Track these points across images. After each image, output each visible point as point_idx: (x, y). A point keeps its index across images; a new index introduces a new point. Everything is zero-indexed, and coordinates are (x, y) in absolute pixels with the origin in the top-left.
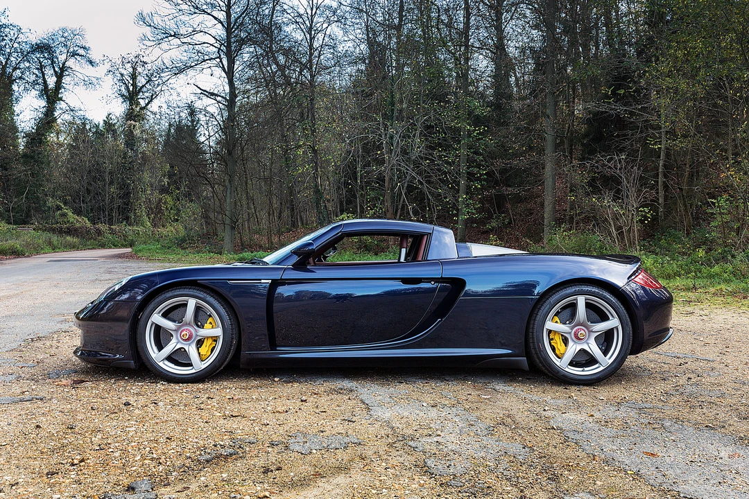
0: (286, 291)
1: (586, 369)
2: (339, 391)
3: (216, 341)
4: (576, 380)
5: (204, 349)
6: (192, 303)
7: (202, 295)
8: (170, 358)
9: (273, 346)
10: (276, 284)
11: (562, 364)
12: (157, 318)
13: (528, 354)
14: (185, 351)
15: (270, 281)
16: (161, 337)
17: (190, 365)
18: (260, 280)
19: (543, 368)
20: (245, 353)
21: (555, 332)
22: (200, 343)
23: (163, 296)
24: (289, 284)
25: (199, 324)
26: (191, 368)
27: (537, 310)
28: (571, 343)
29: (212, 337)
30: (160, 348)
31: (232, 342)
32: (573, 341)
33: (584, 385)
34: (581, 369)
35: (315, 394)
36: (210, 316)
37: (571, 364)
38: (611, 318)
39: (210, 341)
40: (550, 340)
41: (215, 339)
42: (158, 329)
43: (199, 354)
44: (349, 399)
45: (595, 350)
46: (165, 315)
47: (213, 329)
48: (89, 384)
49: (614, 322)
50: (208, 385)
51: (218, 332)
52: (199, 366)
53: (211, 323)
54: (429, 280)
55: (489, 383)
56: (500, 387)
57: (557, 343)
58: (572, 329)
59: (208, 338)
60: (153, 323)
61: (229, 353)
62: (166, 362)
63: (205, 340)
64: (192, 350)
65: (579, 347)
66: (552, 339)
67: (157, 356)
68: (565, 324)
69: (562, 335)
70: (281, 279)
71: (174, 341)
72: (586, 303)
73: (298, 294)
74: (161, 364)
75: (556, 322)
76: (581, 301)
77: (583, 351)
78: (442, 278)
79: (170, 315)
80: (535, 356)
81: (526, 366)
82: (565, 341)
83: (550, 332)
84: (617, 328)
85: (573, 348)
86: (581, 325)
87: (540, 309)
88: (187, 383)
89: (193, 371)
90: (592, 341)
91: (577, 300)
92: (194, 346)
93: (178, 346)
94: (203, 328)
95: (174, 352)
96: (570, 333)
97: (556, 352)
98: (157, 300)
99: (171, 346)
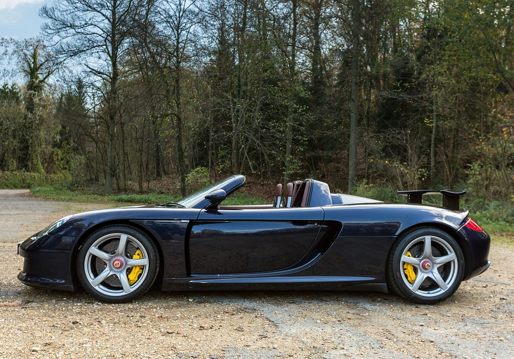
0: (196, 230)
1: (431, 292)
2: (245, 310)
3: (142, 269)
4: (424, 300)
5: (133, 276)
6: (124, 238)
7: (132, 232)
8: (104, 283)
9: (189, 274)
10: (192, 223)
11: (414, 288)
12: (94, 250)
13: (387, 280)
14: (116, 277)
15: (189, 221)
16: (97, 266)
17: (122, 288)
18: (181, 220)
19: (399, 291)
20: (166, 279)
21: (408, 264)
22: (129, 271)
23: (100, 232)
24: (202, 223)
25: (129, 255)
26: (121, 291)
27: (395, 246)
28: (419, 273)
29: (139, 266)
30: (96, 274)
31: (156, 270)
32: (421, 270)
33: (429, 304)
34: (427, 292)
35: (227, 313)
36: (138, 249)
37: (422, 288)
38: (449, 253)
39: (138, 269)
40: (404, 269)
41: (142, 268)
42: (94, 258)
43: (128, 279)
44: (256, 317)
45: (436, 276)
46: (100, 248)
47: (141, 260)
48: (34, 304)
49: (451, 256)
50: (136, 305)
51: (145, 261)
52: (128, 290)
53: (138, 254)
54: (313, 222)
55: (358, 303)
57: (409, 272)
58: (420, 261)
59: (136, 266)
60: (91, 254)
61: (153, 279)
62: (101, 286)
63: (134, 268)
64: (123, 277)
65: (426, 276)
66: (406, 269)
67: (94, 282)
68: (415, 257)
69: (413, 266)
70: (197, 220)
71: (107, 269)
72: (432, 241)
73: (204, 232)
74: (97, 288)
75: (409, 256)
76: (428, 240)
77: (428, 278)
78: (323, 221)
79: (105, 248)
80: (393, 282)
81: (386, 290)
82: (415, 270)
83: (404, 263)
84: (454, 261)
85: (421, 276)
86: (428, 258)
87: (397, 246)
88: (118, 303)
89: (124, 294)
90: (435, 271)
91: (424, 239)
92: (124, 273)
93: (111, 273)
94: (132, 258)
95: (108, 278)
96: (419, 265)
97: (409, 279)
98: (95, 235)
99: (105, 273)
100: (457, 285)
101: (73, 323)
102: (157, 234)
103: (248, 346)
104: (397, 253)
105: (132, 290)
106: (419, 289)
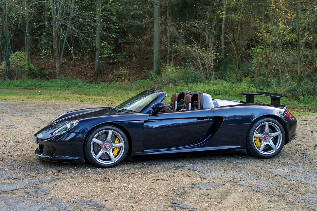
1: (269, 152)
4: (264, 156)
5: (116, 152)
6: (111, 132)
7: (115, 128)
8: (101, 158)
11: (260, 150)
12: (95, 140)
13: (246, 147)
14: (107, 154)
15: (144, 121)
16: (97, 148)
18: (140, 120)
19: (252, 153)
20: (133, 153)
21: (257, 137)
23: (98, 130)
25: (112, 141)
26: (110, 161)
27: (251, 129)
28: (263, 142)
29: (118, 147)
30: (96, 154)
31: (128, 149)
33: (268, 158)
34: (266, 152)
36: (117, 137)
37: (264, 150)
38: (277, 131)
39: (118, 149)
40: (255, 141)
41: (120, 148)
42: (95, 144)
43: (113, 154)
45: (271, 143)
46: (97, 138)
47: (119, 144)
49: (279, 132)
51: (122, 144)
52: (115, 160)
53: (117, 141)
54: (207, 118)
57: (257, 142)
58: (263, 135)
59: (116, 147)
60: (93, 142)
61: (127, 153)
63: (116, 149)
64: (111, 154)
67: (96, 157)
68: (260, 134)
70: (149, 120)
71: (102, 150)
72: (269, 125)
75: (257, 133)
76: (267, 124)
77: (267, 144)
78: (214, 117)
80: (250, 148)
81: (246, 152)
82: (260, 140)
83: (255, 137)
84: (280, 135)
85: (264, 144)
86: (267, 134)
89: (112, 162)
90: (271, 141)
91: (265, 124)
92: (111, 151)
93: (104, 152)
94: (114, 143)
95: (103, 155)
96: (262, 138)
97: (257, 145)
98: (95, 132)
99: (102, 152)
100: (281, 147)
102: (128, 129)
104: (251, 132)
105: (117, 160)
106: (263, 151)
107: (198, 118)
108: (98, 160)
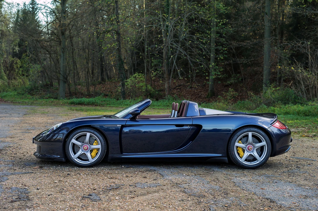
0: (126, 130)
1: (252, 162)
2: (150, 171)
3: (98, 150)
4: (247, 167)
5: (93, 154)
6: (88, 135)
7: (92, 131)
8: (79, 158)
9: (122, 152)
10: (123, 126)
11: (242, 160)
12: (74, 141)
13: (228, 156)
14: (85, 154)
15: (121, 126)
16: (75, 149)
17: (88, 160)
18: (117, 125)
19: (234, 162)
20: (110, 155)
21: (240, 147)
22: (91, 151)
23: (76, 132)
24: (128, 127)
25: (91, 143)
27: (232, 138)
28: (246, 152)
29: (96, 149)
30: (75, 154)
31: (105, 151)
32: (247, 151)
33: (249, 169)
34: (250, 163)
35: (141, 171)
36: (95, 140)
37: (246, 160)
38: (262, 141)
39: (96, 150)
41: (98, 149)
42: (74, 145)
43: (91, 155)
44: (155, 173)
45: (255, 154)
46: (77, 140)
47: (97, 146)
48: (45, 168)
49: (264, 143)
50: (95, 168)
51: (99, 146)
52: (91, 161)
53: (96, 143)
54: (187, 125)
55: (212, 168)
56: (216, 169)
57: (240, 152)
58: (246, 146)
59: (95, 149)
60: (72, 143)
61: (104, 155)
62: (78, 159)
64: (89, 154)
65: (249, 154)
66: (238, 150)
67: (74, 157)
68: (243, 144)
69: (242, 149)
70: (125, 125)
71: (80, 150)
72: (252, 135)
73: (130, 131)
75: (240, 143)
76: (250, 134)
77: (251, 155)
78: (192, 124)
80: (231, 157)
81: (227, 161)
82: (244, 151)
83: (237, 147)
84: (265, 145)
85: (246, 154)
86: (251, 144)
87: (233, 138)
88: (86, 167)
89: (89, 163)
90: (255, 151)
91: (248, 134)
92: (89, 152)
93: (83, 153)
94: (93, 145)
95: (81, 155)
96: (246, 148)
97: (240, 155)
98: (74, 133)
99: (80, 152)
100: (266, 159)
101: (68, 174)
102: (106, 133)
103: (147, 183)
104: (233, 141)
105: (93, 161)
107: (177, 126)
108: (76, 160)
